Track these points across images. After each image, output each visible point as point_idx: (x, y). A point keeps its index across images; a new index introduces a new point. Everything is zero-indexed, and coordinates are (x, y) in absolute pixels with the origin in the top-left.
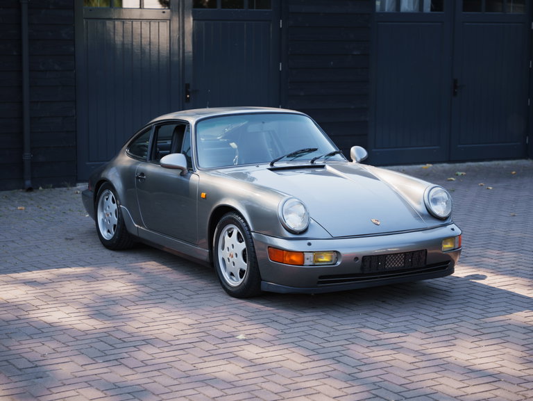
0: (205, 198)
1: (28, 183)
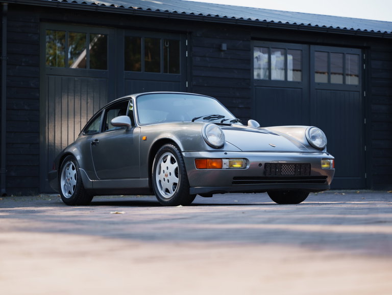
0: (146, 140)
1: (3, 190)
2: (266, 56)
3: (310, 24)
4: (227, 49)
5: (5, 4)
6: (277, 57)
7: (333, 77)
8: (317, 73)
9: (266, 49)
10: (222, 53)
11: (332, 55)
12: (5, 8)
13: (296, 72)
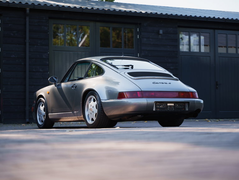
1: (27, 120)
2: (187, 37)
3: (214, 17)
4: (163, 33)
5: (28, 9)
6: (194, 37)
7: (229, 49)
8: (220, 47)
9: (187, 33)
10: (160, 36)
11: (229, 36)
12: (28, 11)
13: (206, 47)
